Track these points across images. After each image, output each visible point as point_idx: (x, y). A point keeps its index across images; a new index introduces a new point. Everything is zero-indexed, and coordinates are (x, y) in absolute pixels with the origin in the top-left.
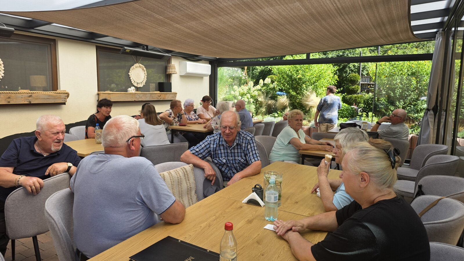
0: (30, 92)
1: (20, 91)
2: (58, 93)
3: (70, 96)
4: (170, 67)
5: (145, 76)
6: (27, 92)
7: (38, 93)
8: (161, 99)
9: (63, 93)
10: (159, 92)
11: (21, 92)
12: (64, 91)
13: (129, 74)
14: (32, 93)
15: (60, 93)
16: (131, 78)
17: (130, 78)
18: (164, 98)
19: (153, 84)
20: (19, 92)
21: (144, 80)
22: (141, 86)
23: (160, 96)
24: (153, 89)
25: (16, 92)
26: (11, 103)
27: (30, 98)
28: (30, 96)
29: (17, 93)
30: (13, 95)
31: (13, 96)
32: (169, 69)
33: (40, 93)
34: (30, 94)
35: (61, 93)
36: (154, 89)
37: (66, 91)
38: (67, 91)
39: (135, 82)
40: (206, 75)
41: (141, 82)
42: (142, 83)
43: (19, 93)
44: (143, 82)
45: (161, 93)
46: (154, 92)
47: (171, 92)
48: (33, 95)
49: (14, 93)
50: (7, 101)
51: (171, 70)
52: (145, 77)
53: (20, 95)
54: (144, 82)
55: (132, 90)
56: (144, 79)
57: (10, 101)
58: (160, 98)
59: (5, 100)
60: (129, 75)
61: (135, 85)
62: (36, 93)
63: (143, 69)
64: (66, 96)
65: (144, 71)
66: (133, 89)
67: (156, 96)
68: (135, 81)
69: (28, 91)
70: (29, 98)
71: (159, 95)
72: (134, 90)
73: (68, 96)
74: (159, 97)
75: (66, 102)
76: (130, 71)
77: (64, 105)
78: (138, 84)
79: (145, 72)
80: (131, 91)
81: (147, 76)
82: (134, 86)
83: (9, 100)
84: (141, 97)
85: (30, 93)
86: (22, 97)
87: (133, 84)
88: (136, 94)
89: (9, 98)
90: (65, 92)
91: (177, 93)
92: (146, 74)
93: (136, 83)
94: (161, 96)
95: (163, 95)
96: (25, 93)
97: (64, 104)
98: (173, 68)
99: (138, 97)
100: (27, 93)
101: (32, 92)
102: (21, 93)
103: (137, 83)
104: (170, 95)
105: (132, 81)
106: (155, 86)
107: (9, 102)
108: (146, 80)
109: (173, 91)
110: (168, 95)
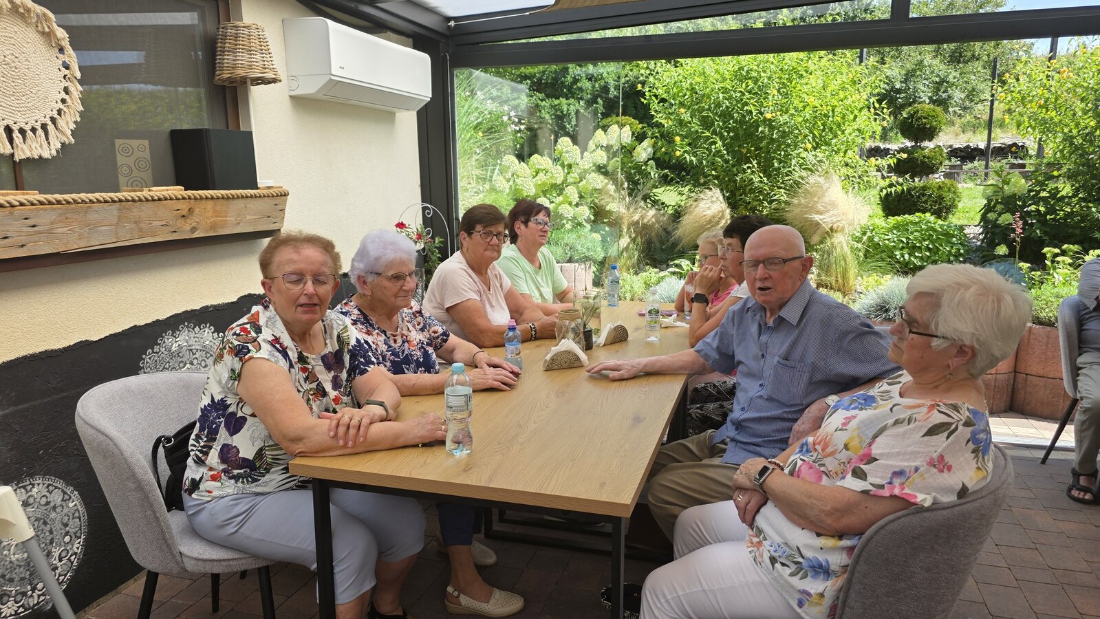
4: (236, 36)
5: (66, 84)
8: (194, 230)
10: (177, 191)
18: (213, 226)
19: (135, 143)
21: (59, 112)
22: (41, 149)
23: (192, 211)
24: (135, 173)
32: (234, 51)
36: (148, 175)
41: (44, 127)
42: (51, 127)
44: (61, 122)
45: (190, 192)
46: (145, 193)
47: (254, 186)
51: (243, 59)
52: (66, 90)
54: (68, 123)
56: (60, 105)
58: (188, 227)
63: (48, 35)
65: (61, 50)
67: (165, 213)
74: (180, 222)
78: (16, 135)
79: (63, 57)
81: (81, 82)
91: (286, 195)
92: (78, 74)
94: (196, 211)
95: (210, 204)
98: (255, 44)
103: (10, 130)
104: (252, 204)
106: (147, 154)
108: (81, 113)
109: (262, 181)
110: (241, 203)
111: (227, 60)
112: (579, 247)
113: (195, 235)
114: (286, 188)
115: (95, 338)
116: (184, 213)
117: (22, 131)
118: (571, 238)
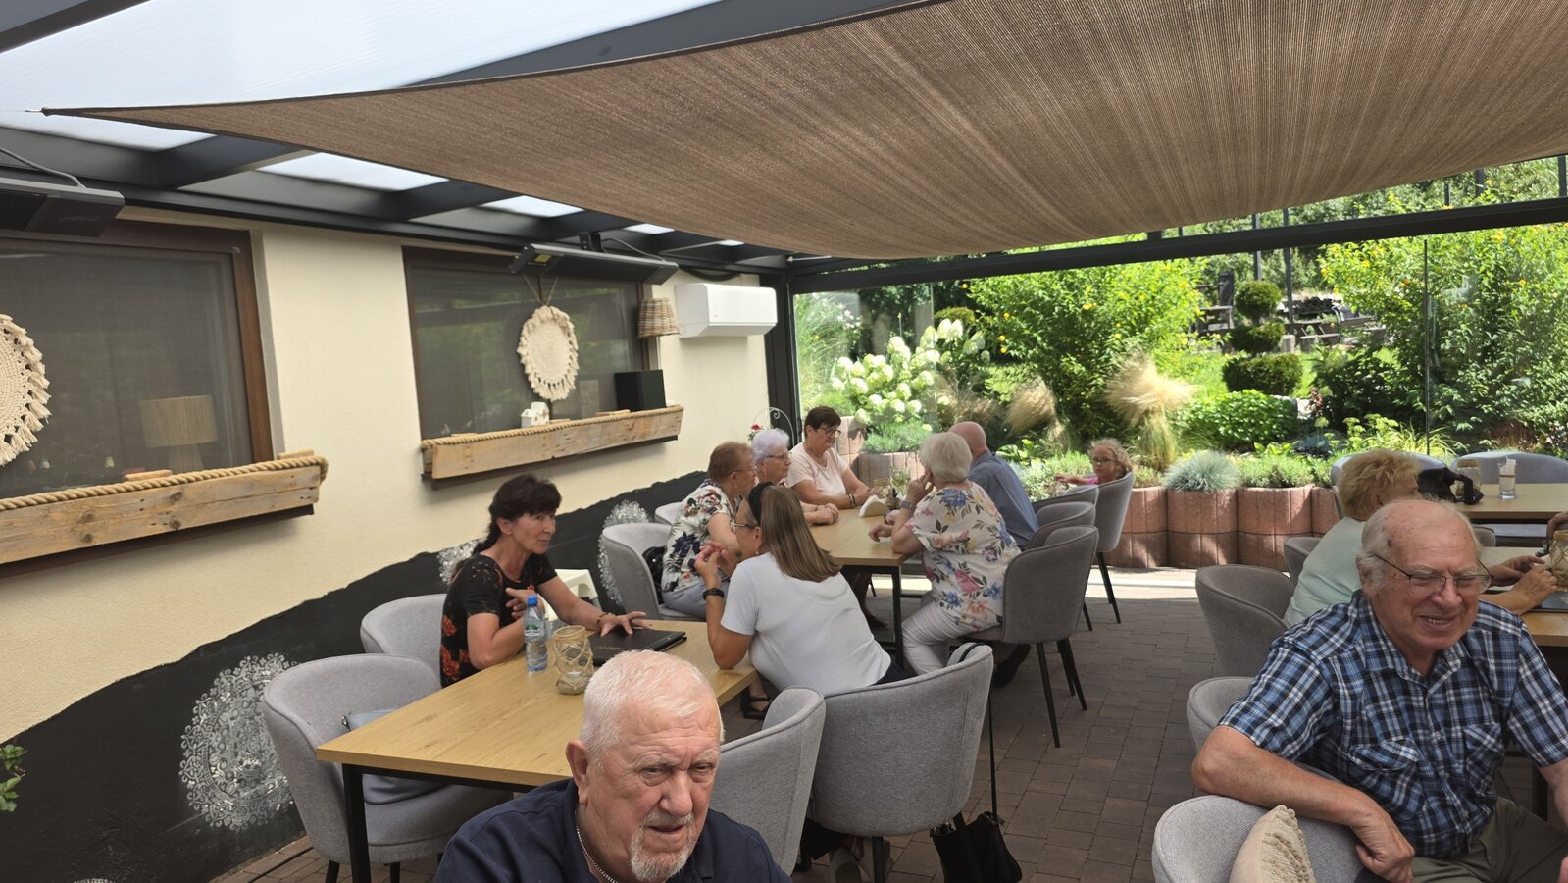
0: (173, 478)
1: (132, 480)
2: (285, 468)
3: (329, 475)
4: (653, 308)
5: (571, 354)
6: (163, 480)
7: (205, 478)
8: (634, 437)
9: (305, 465)
10: (625, 413)
11: (137, 484)
12: (305, 454)
13: (520, 350)
14: (182, 482)
15: (292, 467)
16: (528, 369)
17: (523, 366)
18: (644, 435)
19: (590, 382)
20: (127, 484)
21: (568, 370)
22: (561, 394)
23: (633, 425)
24: (591, 403)
25: (117, 486)
26: (98, 544)
27: (176, 507)
28: (177, 497)
29: (119, 492)
30: (104, 503)
31: (103, 509)
32: (652, 318)
33: (213, 477)
34: (174, 490)
35: (298, 466)
36: (597, 403)
37: (312, 453)
38: (318, 455)
39: (542, 382)
40: (753, 329)
41: (562, 381)
42: (565, 381)
43: (129, 490)
44: (569, 377)
45: (634, 414)
47: (664, 405)
48: (189, 491)
49: (110, 493)
50: (81, 533)
51: (658, 322)
52: (571, 358)
53: (133, 500)
54: (572, 378)
55: (535, 415)
56: (568, 367)
57: (94, 534)
58: (631, 436)
59: (72, 530)
60: (519, 356)
61: (543, 392)
62: (198, 479)
63: (564, 328)
64: (315, 478)
65: (569, 335)
66: (541, 412)
67: (621, 428)
68: (540, 380)
69: (165, 475)
70: (170, 509)
71: (630, 422)
72: (544, 414)
73: (322, 476)
74: (628, 433)
75: (316, 500)
76: (522, 339)
77: (307, 517)
78: (552, 387)
79: (570, 339)
80: (536, 419)
81: (577, 352)
82: (538, 398)
83: (86, 528)
84: (573, 442)
85: (173, 484)
86: (142, 505)
87: (537, 391)
88: (558, 432)
89: (89, 518)
90: (311, 459)
91: (682, 410)
92: (576, 348)
93: (547, 385)
94: (636, 425)
95: (642, 421)
96: (154, 486)
97: (308, 510)
98: (665, 312)
99: (562, 440)
100: (163, 485)
101: (181, 476)
102: (138, 489)
103: (549, 385)
104: (665, 419)
105: (531, 378)
106: (597, 389)
107: (89, 538)
108: (578, 371)
109: (669, 402)
110: (657, 418)
111: (648, 323)
112: (909, 438)
113: (635, 441)
114: (682, 405)
115: (584, 507)
116: (630, 426)
117: (554, 385)
118: (903, 430)
